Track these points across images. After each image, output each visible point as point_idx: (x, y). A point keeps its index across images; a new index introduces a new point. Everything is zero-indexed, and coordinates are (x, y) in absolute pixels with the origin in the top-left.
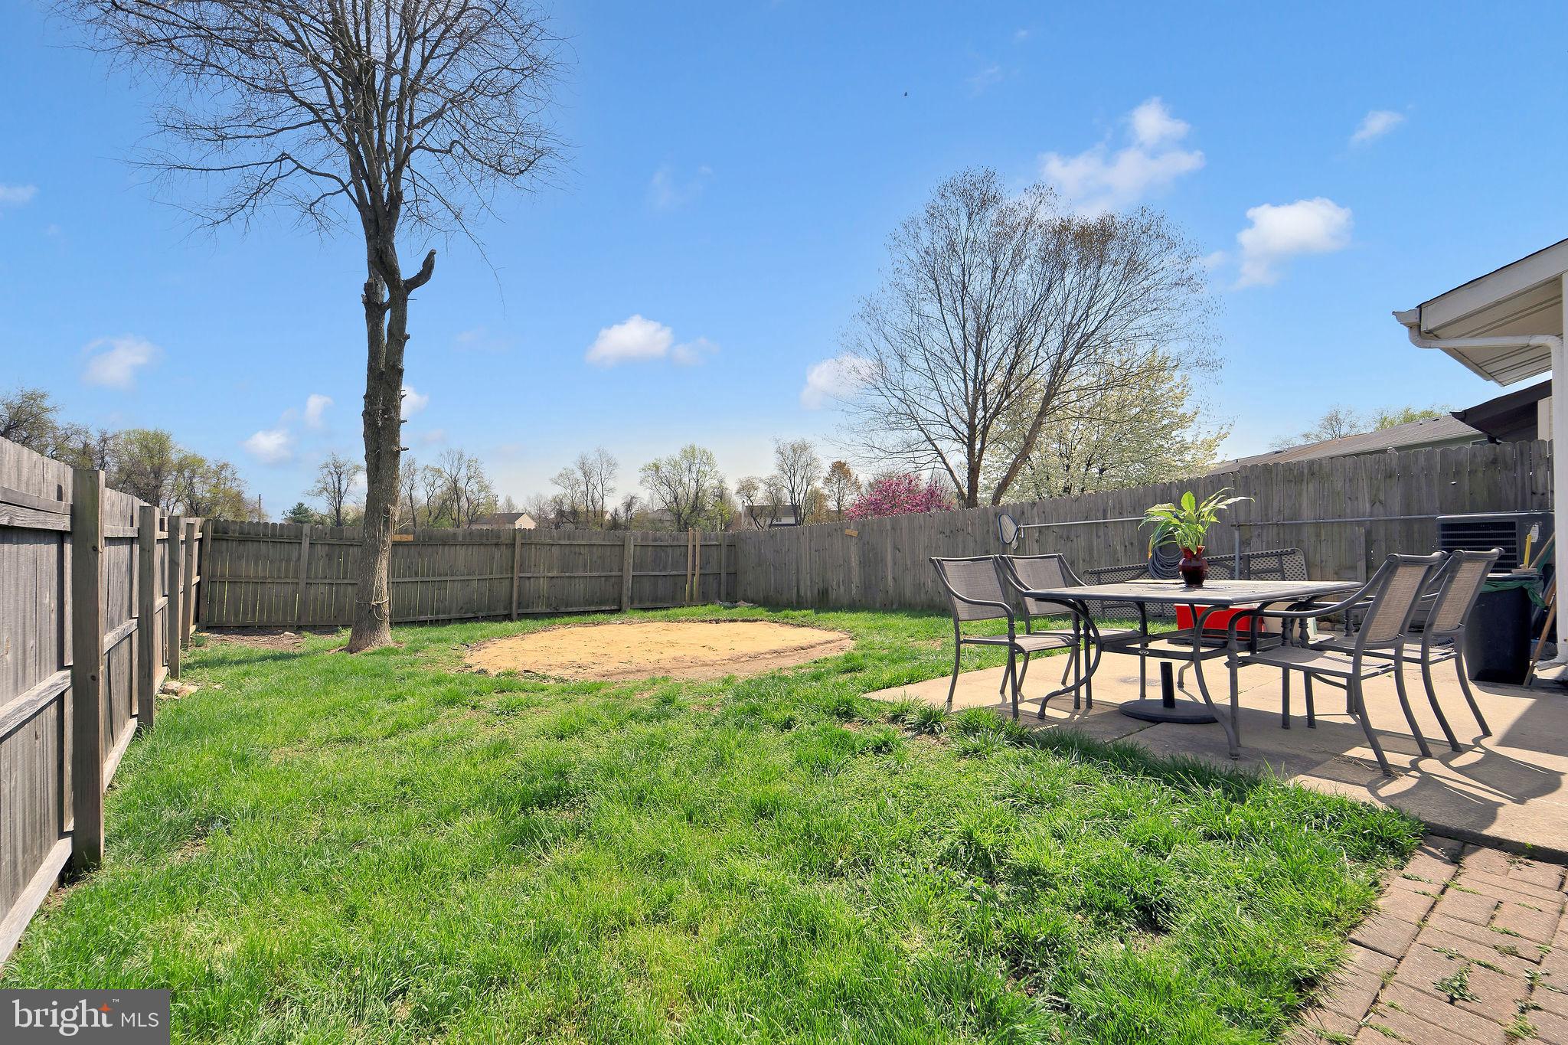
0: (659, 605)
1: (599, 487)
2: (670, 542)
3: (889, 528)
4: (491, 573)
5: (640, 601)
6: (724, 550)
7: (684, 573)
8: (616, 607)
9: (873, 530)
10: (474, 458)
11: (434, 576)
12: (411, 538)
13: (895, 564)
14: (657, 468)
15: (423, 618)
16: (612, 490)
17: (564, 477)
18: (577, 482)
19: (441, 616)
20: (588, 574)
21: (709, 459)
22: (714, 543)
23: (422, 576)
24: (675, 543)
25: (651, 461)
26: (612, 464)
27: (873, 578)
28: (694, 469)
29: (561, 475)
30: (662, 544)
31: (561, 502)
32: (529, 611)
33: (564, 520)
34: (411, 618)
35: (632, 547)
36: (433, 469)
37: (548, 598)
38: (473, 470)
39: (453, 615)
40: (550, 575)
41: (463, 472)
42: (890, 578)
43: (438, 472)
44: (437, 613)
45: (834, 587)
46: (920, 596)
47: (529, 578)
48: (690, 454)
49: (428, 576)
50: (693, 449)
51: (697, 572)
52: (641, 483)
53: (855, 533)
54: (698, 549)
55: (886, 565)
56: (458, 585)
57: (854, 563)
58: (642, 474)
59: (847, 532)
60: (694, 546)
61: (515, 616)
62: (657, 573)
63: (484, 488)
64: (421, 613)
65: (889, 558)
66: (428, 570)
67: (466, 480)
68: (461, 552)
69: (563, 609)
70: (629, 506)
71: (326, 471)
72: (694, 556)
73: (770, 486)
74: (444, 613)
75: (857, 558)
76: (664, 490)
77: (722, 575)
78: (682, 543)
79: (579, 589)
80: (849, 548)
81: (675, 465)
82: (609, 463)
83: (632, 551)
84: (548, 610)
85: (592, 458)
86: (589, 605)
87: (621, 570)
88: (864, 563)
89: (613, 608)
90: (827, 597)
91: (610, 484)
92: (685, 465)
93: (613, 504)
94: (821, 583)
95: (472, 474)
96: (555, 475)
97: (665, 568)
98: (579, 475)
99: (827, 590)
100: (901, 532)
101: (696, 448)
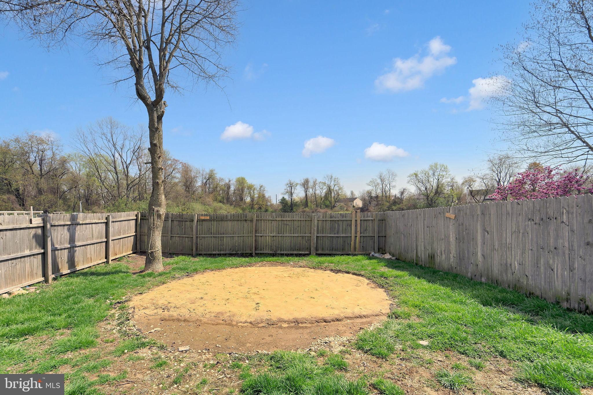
0: (334, 252)
1: (388, 186)
2: (340, 218)
3: (479, 213)
4: (243, 234)
5: (323, 250)
6: (376, 223)
7: (349, 235)
8: (308, 253)
9: (466, 214)
10: (336, 177)
11: (218, 234)
12: (208, 218)
13: (484, 243)
14: (416, 175)
15: (214, 252)
16: (394, 187)
17: (372, 182)
18: (378, 184)
19: (222, 252)
20: (292, 235)
21: (445, 169)
22: (370, 218)
23: (214, 234)
24: (344, 219)
25: (413, 172)
26: (394, 175)
27: (466, 252)
28: (436, 174)
29: (371, 182)
30: (335, 219)
31: (371, 192)
32: (262, 252)
33: (372, 200)
34: (210, 252)
35: (316, 222)
36: (322, 183)
37: (271, 246)
38: (336, 182)
39: (227, 252)
40: (271, 235)
41: (332, 183)
42: (479, 254)
43: (324, 184)
44: (221, 251)
45: (439, 254)
46: (506, 274)
47: (261, 236)
48: (434, 168)
49: (216, 234)
50: (436, 165)
51: (358, 235)
52: (408, 182)
53: (453, 216)
54: (359, 222)
55: (476, 244)
56: (229, 239)
57: (452, 239)
58: (409, 179)
59: (447, 215)
60: (356, 221)
61: (254, 254)
62: (332, 235)
63: (340, 189)
64: (214, 250)
65: (479, 238)
66: (216, 232)
67: (333, 186)
68: (230, 223)
69: (279, 252)
70: (402, 193)
71: (288, 186)
72: (356, 226)
73: (483, 179)
74: (223, 251)
75: (454, 235)
76: (420, 185)
77: (376, 237)
78: (348, 219)
79: (287, 243)
80: (448, 227)
81: (426, 173)
82: (392, 174)
83: (316, 223)
84: (271, 252)
85: (385, 173)
86: (293, 251)
87: (310, 233)
88: (459, 240)
89: (306, 253)
90: (434, 260)
91: (393, 184)
92: (431, 173)
93: (395, 192)
94: (430, 250)
95: (336, 183)
96: (368, 182)
97: (338, 233)
98: (379, 181)
99: (434, 256)
100: (490, 217)
101: (439, 164)
